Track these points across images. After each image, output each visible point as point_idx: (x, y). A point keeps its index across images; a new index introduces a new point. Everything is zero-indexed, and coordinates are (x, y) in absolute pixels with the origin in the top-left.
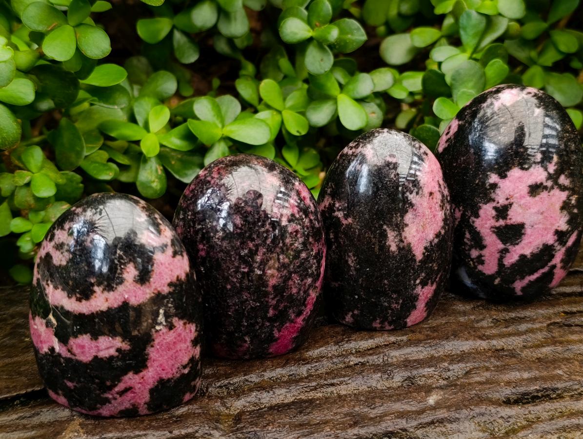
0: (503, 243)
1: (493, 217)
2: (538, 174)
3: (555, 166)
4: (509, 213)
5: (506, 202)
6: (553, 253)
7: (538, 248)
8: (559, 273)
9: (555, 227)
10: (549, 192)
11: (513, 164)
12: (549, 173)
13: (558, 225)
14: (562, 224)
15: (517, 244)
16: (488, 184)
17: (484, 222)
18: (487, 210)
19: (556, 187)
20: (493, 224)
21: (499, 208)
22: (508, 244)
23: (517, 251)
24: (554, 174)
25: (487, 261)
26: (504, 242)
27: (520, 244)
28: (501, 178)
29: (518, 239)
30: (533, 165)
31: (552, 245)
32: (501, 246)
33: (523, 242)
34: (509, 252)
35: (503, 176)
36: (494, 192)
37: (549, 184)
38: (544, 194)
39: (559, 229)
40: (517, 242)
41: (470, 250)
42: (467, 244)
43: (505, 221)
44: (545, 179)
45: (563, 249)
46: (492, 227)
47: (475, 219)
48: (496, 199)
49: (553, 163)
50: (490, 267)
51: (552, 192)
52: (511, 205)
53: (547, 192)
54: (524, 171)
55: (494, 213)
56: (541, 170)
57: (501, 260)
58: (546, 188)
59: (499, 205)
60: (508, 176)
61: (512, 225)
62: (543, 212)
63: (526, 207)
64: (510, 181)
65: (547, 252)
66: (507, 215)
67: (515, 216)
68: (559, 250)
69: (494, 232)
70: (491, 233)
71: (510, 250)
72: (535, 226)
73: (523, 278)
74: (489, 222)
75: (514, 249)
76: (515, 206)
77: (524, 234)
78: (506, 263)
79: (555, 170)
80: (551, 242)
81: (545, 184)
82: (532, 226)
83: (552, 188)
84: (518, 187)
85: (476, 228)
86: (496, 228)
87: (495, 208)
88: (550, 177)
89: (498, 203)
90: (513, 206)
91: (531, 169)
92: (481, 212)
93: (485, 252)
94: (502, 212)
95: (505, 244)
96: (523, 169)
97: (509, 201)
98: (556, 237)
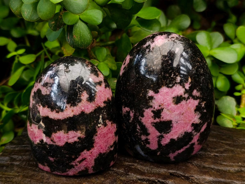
0: (159, 132)
1: (152, 117)
2: (179, 90)
3: (189, 84)
4: (161, 114)
5: (159, 108)
6: (192, 137)
7: (182, 135)
8: (197, 147)
9: (191, 122)
10: (186, 101)
11: (163, 84)
12: (186, 89)
13: (194, 120)
14: (196, 119)
15: (168, 133)
16: (147, 97)
17: (147, 120)
18: (148, 113)
19: (191, 98)
20: (152, 121)
21: (155, 111)
22: (163, 133)
23: (169, 137)
24: (189, 90)
25: (151, 142)
26: (160, 131)
27: (170, 133)
28: (155, 93)
29: (169, 130)
30: (176, 85)
31: (191, 132)
32: (158, 134)
33: (172, 132)
34: (164, 138)
35: (157, 92)
36: (151, 101)
37: (186, 96)
38: (183, 102)
39: (195, 123)
40: (168, 132)
41: (140, 136)
42: (139, 132)
43: (159, 119)
44: (183, 93)
45: (199, 134)
46: (152, 123)
47: (142, 118)
48: (153, 106)
49: (189, 83)
50: (153, 146)
51: (188, 102)
52: (162, 109)
53: (185, 101)
54: (170, 89)
55: (152, 114)
56: (181, 87)
57: (159, 142)
58: (184, 98)
59: (155, 110)
60: (160, 91)
61: (164, 121)
62: (183, 113)
63: (172, 111)
64: (161, 95)
65: (187, 136)
66: (161, 116)
67: (166, 116)
68: (196, 135)
69: (153, 125)
70: (151, 126)
71: (164, 136)
72: (179, 122)
73: (174, 152)
74: (150, 120)
75: (166, 135)
76: (165, 110)
77: (172, 127)
78: (162, 144)
79: (189, 87)
80: (190, 131)
81: (183, 96)
82: (177, 122)
83: (188, 98)
84: (166, 98)
85: (143, 123)
86: (155, 123)
87: (153, 111)
88: (186, 91)
89: (154, 108)
90: (164, 110)
91: (174, 87)
92: (145, 114)
93: (150, 137)
94: (157, 113)
95: (161, 133)
96: (168, 87)
97: (161, 107)
98: (193, 128)
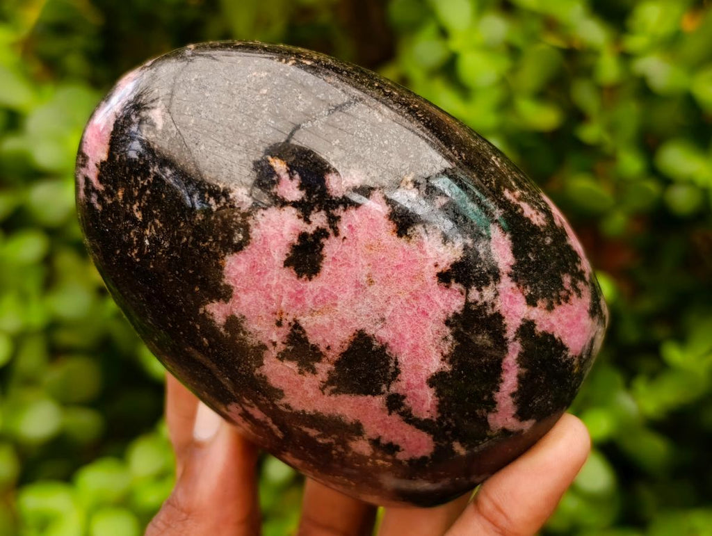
0: (374, 395)
1: (301, 372)
2: (277, 227)
3: (291, 178)
4: (312, 341)
5: (286, 330)
6: (489, 312)
7: (445, 339)
9: (430, 274)
10: (337, 234)
11: (216, 256)
12: (295, 204)
13: (431, 263)
14: (436, 253)
15: (397, 372)
16: (222, 330)
17: (300, 393)
18: (278, 371)
19: (339, 212)
20: (317, 383)
21: (286, 350)
22: (384, 388)
23: (414, 381)
24: (309, 194)
25: (396, 440)
26: (372, 390)
27: (402, 368)
28: (227, 301)
29: (388, 364)
30: (251, 222)
31: (467, 305)
32: (378, 401)
33: (402, 359)
34: (404, 397)
35: (225, 294)
36: (245, 333)
37: (319, 219)
38: (331, 247)
39: (444, 266)
40: (391, 370)
41: (347, 448)
42: (330, 444)
43: (324, 360)
44: (301, 222)
45: (506, 284)
46: (322, 389)
47: (284, 401)
48: (265, 342)
49: (285, 177)
50: (415, 443)
51: (343, 228)
52: (296, 325)
53: (332, 237)
54: (246, 249)
55: (292, 366)
56: (273, 214)
57: (408, 418)
58: (321, 233)
59: (280, 347)
60: (232, 283)
61: (344, 354)
62: (369, 276)
63: (326, 302)
64: (246, 291)
66: (315, 348)
67: (328, 334)
68: (497, 295)
69: (333, 392)
70: (333, 398)
71: (401, 392)
72: (387, 315)
73: (492, 405)
74: (306, 386)
75: (403, 385)
76: (305, 321)
77: (384, 348)
78: (426, 416)
79: (301, 187)
80: (457, 304)
81: (310, 230)
82: (383, 319)
83: (333, 220)
84: (268, 286)
85: (303, 411)
86: (331, 381)
87: (282, 356)
88: (304, 208)
89: (274, 344)
90: (303, 325)
91: (255, 233)
92: (274, 382)
93: (371, 430)
95: (378, 392)
96: (238, 248)
97: (285, 323)
98: (456, 286)
